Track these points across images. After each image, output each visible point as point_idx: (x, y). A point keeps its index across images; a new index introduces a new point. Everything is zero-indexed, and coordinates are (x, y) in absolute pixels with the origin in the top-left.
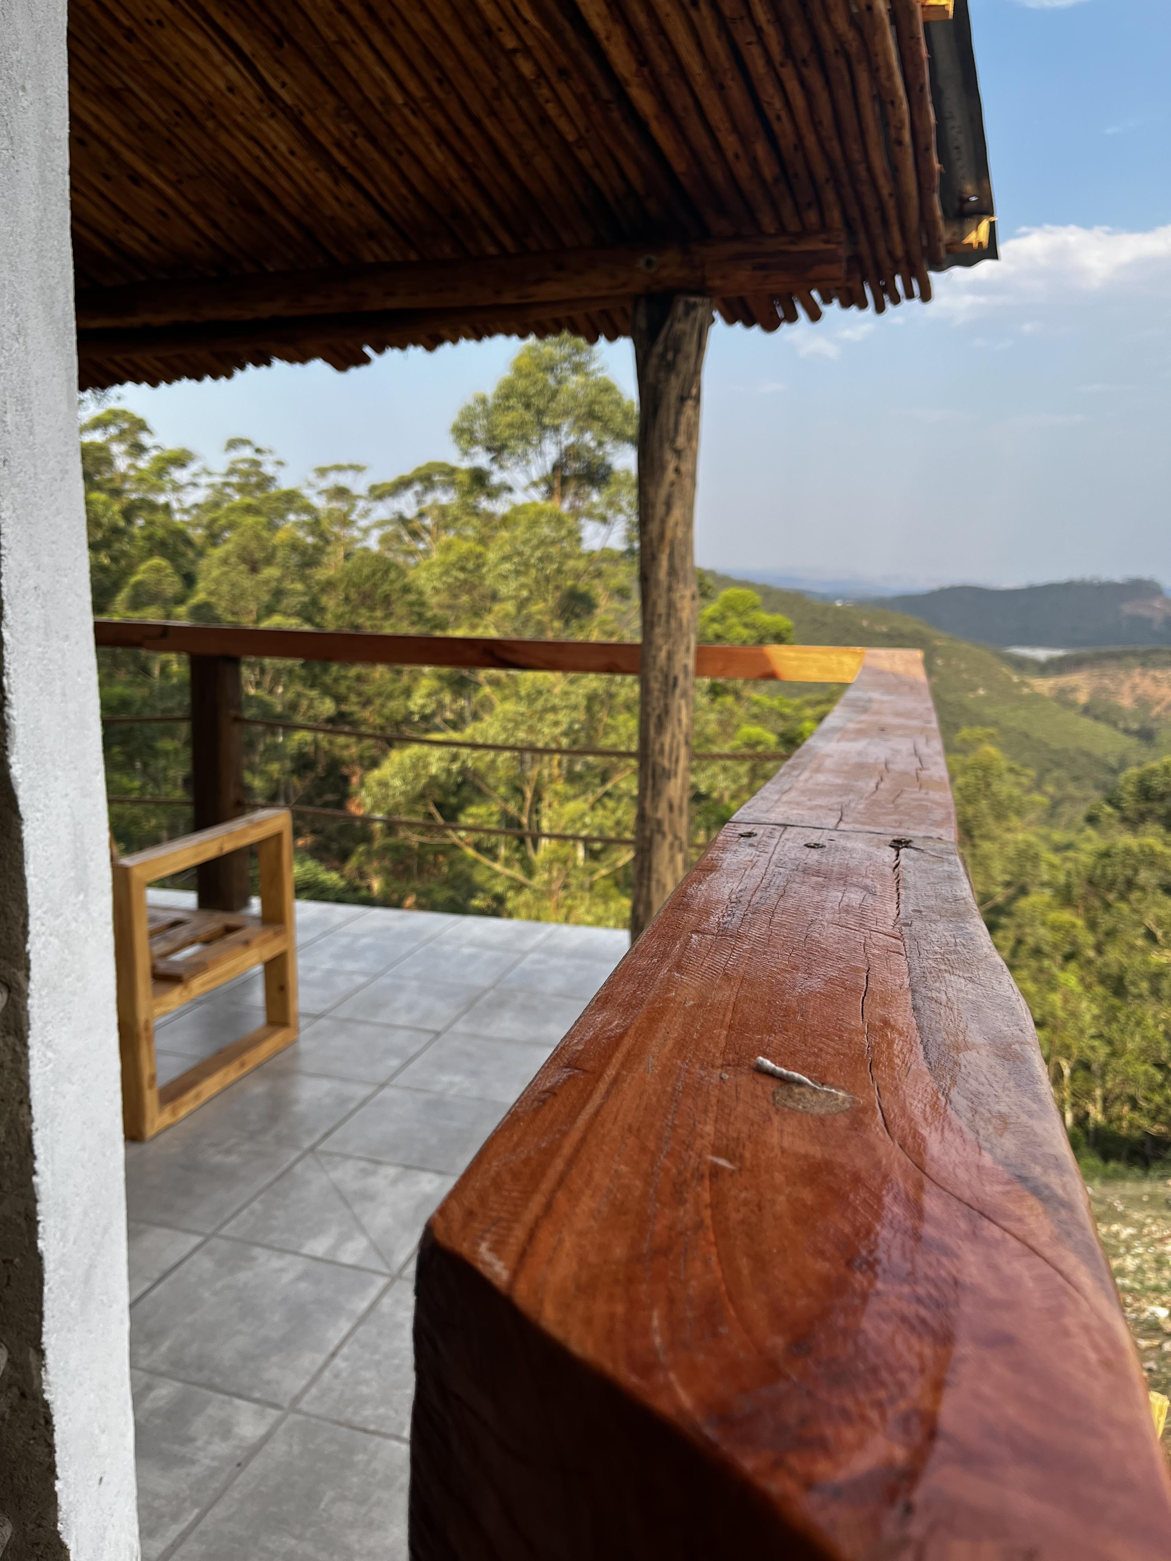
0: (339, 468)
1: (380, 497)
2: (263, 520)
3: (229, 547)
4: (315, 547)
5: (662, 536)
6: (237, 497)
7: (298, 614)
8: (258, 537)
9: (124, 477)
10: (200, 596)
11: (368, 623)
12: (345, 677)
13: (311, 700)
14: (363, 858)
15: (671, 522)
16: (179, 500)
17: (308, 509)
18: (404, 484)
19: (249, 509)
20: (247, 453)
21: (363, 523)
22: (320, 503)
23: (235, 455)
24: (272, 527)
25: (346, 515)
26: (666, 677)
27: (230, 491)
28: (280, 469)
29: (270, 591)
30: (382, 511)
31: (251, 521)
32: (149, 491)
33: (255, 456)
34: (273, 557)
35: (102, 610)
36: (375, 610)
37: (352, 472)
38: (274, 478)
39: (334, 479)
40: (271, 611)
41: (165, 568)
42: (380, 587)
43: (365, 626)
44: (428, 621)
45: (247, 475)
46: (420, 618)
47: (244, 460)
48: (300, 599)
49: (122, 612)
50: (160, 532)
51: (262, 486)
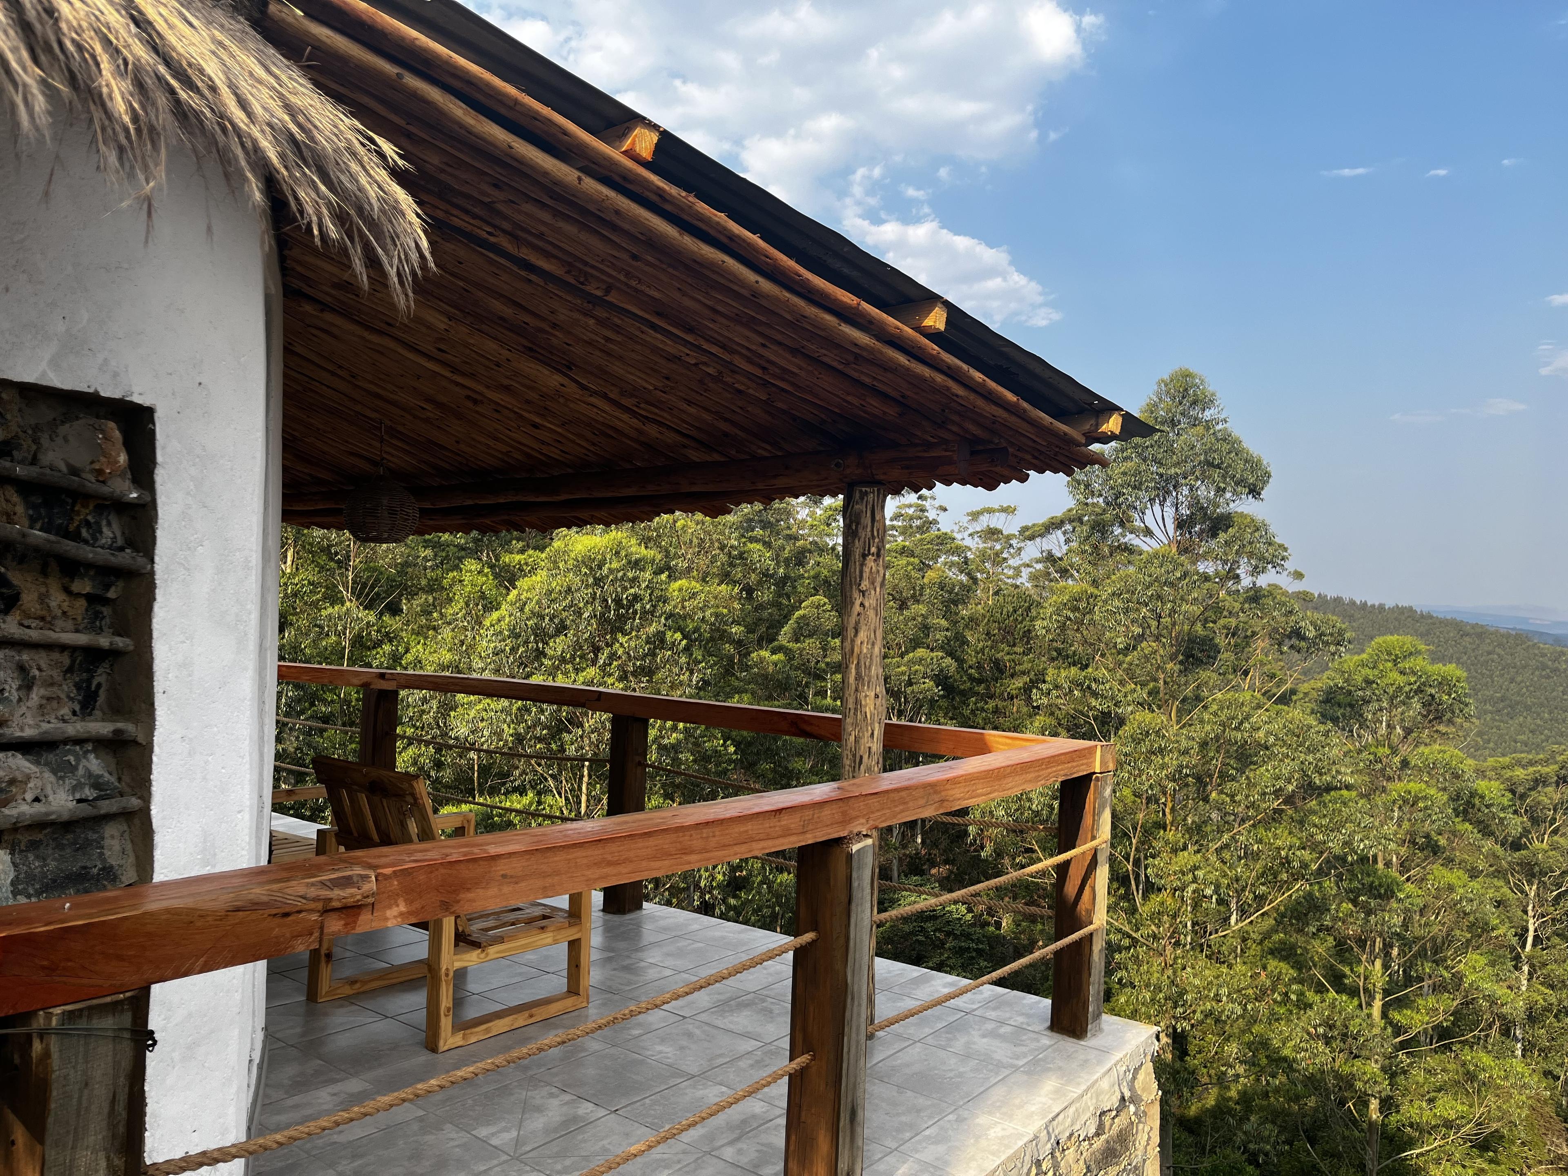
0: (990, 511)
1: (1031, 538)
2: (917, 561)
4: (962, 585)
5: (852, 651)
6: (899, 539)
7: (942, 648)
8: (908, 577)
9: (802, 524)
11: (1007, 658)
12: (983, 710)
15: (858, 641)
17: (958, 550)
18: (1055, 525)
19: (906, 551)
20: (914, 498)
21: (1013, 562)
22: (974, 544)
23: (902, 500)
24: (924, 567)
25: (998, 554)
26: (854, 756)
27: (895, 533)
28: (942, 514)
29: (916, 626)
30: (1032, 550)
31: (903, 561)
32: (821, 534)
33: (920, 502)
34: (921, 595)
35: (772, 639)
36: (1014, 645)
37: (1004, 515)
38: (935, 522)
39: (985, 521)
40: (915, 644)
41: (825, 604)
42: (1021, 622)
43: (1003, 661)
44: (1067, 657)
45: (911, 519)
46: (1059, 654)
47: (910, 506)
48: (943, 633)
49: (784, 643)
50: (825, 572)
51: (923, 529)
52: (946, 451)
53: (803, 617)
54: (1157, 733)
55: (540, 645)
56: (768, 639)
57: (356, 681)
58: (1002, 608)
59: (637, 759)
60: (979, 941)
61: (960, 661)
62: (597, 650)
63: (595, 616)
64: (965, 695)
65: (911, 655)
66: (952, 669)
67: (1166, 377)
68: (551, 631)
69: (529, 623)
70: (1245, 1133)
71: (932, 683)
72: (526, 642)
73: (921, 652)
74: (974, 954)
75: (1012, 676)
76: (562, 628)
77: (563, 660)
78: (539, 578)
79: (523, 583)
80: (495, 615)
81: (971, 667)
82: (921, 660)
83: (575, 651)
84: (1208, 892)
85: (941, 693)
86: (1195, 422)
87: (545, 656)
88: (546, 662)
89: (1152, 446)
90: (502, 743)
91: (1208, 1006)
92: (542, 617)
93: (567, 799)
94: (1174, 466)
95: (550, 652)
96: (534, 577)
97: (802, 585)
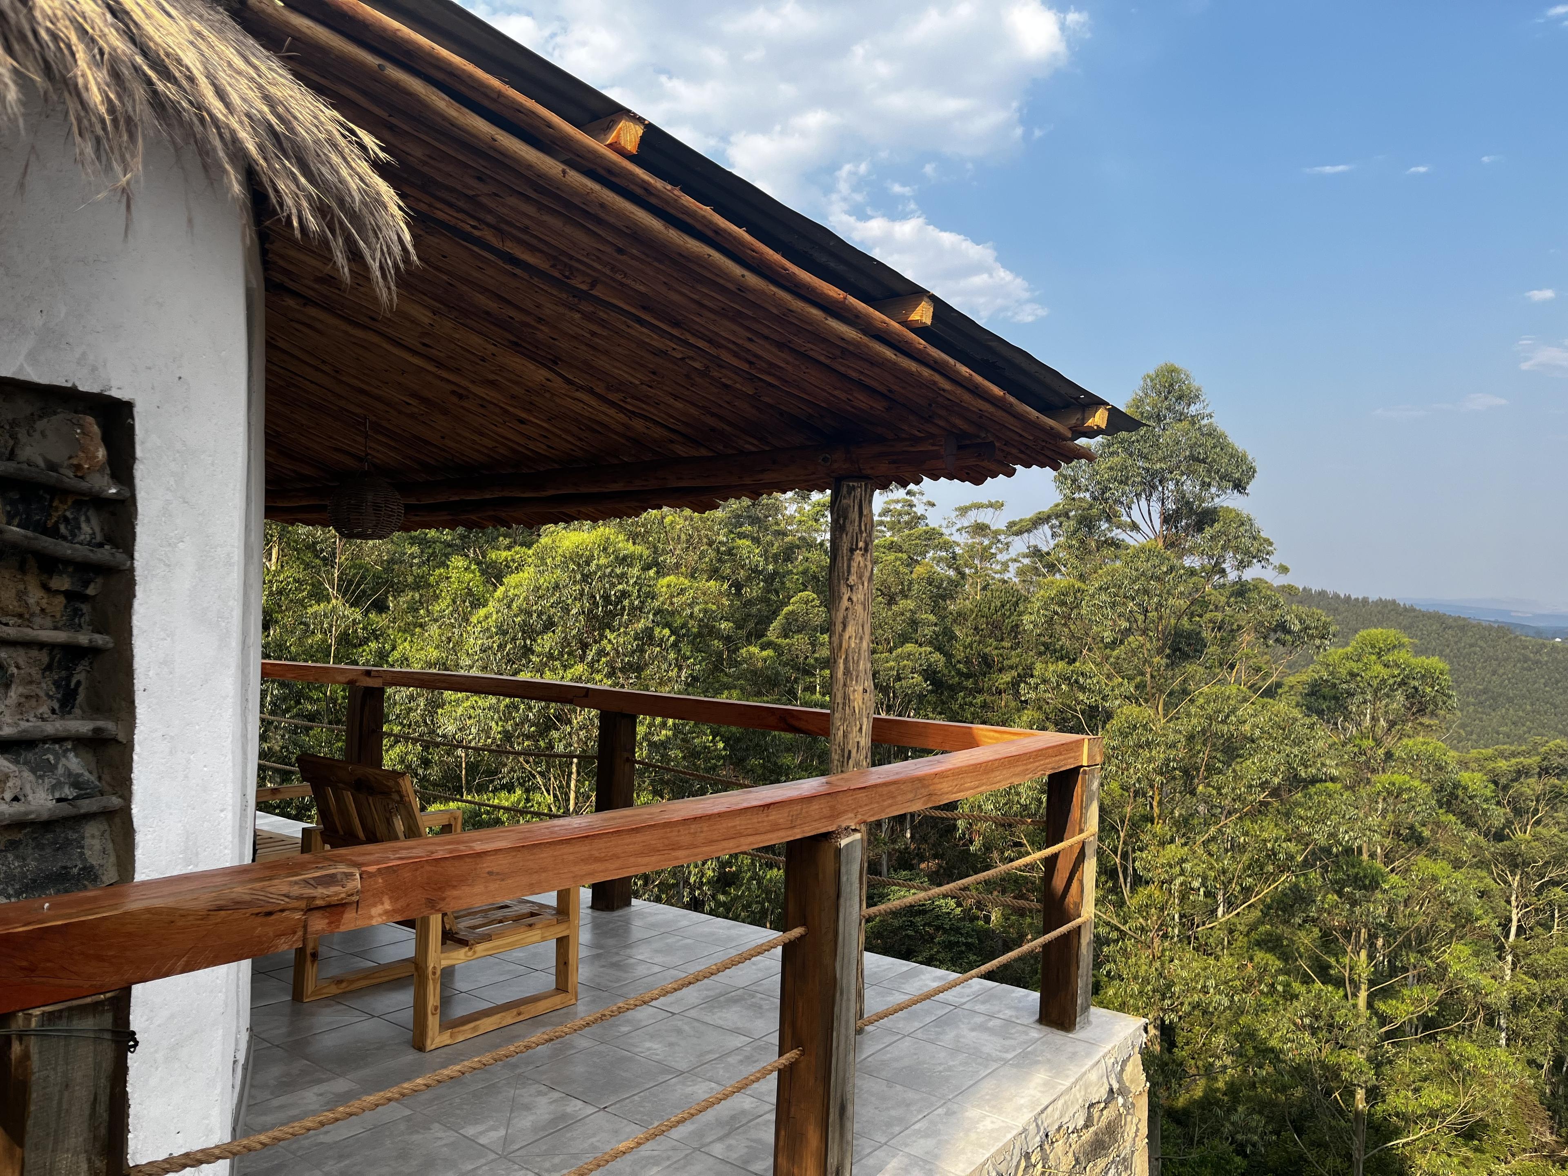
0: (978, 506)
1: (1019, 533)
2: (905, 556)
4: (950, 580)
5: (840, 646)
6: (887, 535)
7: (930, 643)
8: (897, 572)
9: (790, 520)
11: (995, 652)
12: (971, 704)
15: (846, 636)
17: (946, 546)
18: (1041, 520)
19: (894, 546)
20: (901, 494)
21: (1001, 557)
22: (962, 539)
23: (888, 496)
24: (912, 562)
25: (986, 549)
27: (883, 528)
28: (930, 508)
29: (904, 621)
30: (1019, 545)
31: (891, 557)
32: (809, 530)
33: (908, 497)
34: (909, 590)
35: (761, 635)
36: (1002, 640)
37: (991, 510)
38: (923, 517)
39: (974, 517)
40: (904, 639)
41: (813, 600)
42: (1009, 617)
43: (991, 656)
44: (1055, 651)
45: (900, 514)
46: (1047, 648)
47: (898, 502)
48: (931, 629)
49: (773, 638)
50: (814, 568)
51: (911, 525)
52: (933, 445)
53: (792, 612)
54: (1145, 727)
55: (528, 642)
56: (757, 635)
57: (343, 679)
58: (990, 603)
59: (626, 755)
60: (968, 935)
61: (948, 656)
62: (585, 646)
63: (584, 612)
64: (953, 689)
65: (900, 650)
66: (941, 664)
67: (1152, 373)
68: (539, 627)
69: (517, 620)
70: (1233, 1124)
71: (920, 678)
72: (514, 639)
73: (909, 647)
74: (963, 948)
75: (1000, 670)
76: (550, 625)
77: (551, 657)
78: (526, 575)
79: (510, 580)
80: (483, 612)
81: (959, 662)
82: (909, 655)
83: (563, 648)
84: (1196, 884)
85: (930, 688)
86: (1181, 418)
87: (533, 652)
88: (534, 659)
89: (1138, 441)
90: (490, 741)
91: (1196, 998)
92: (529, 614)
93: (555, 796)
94: (1160, 460)
95: (538, 649)
96: (521, 574)
97: (791, 581)
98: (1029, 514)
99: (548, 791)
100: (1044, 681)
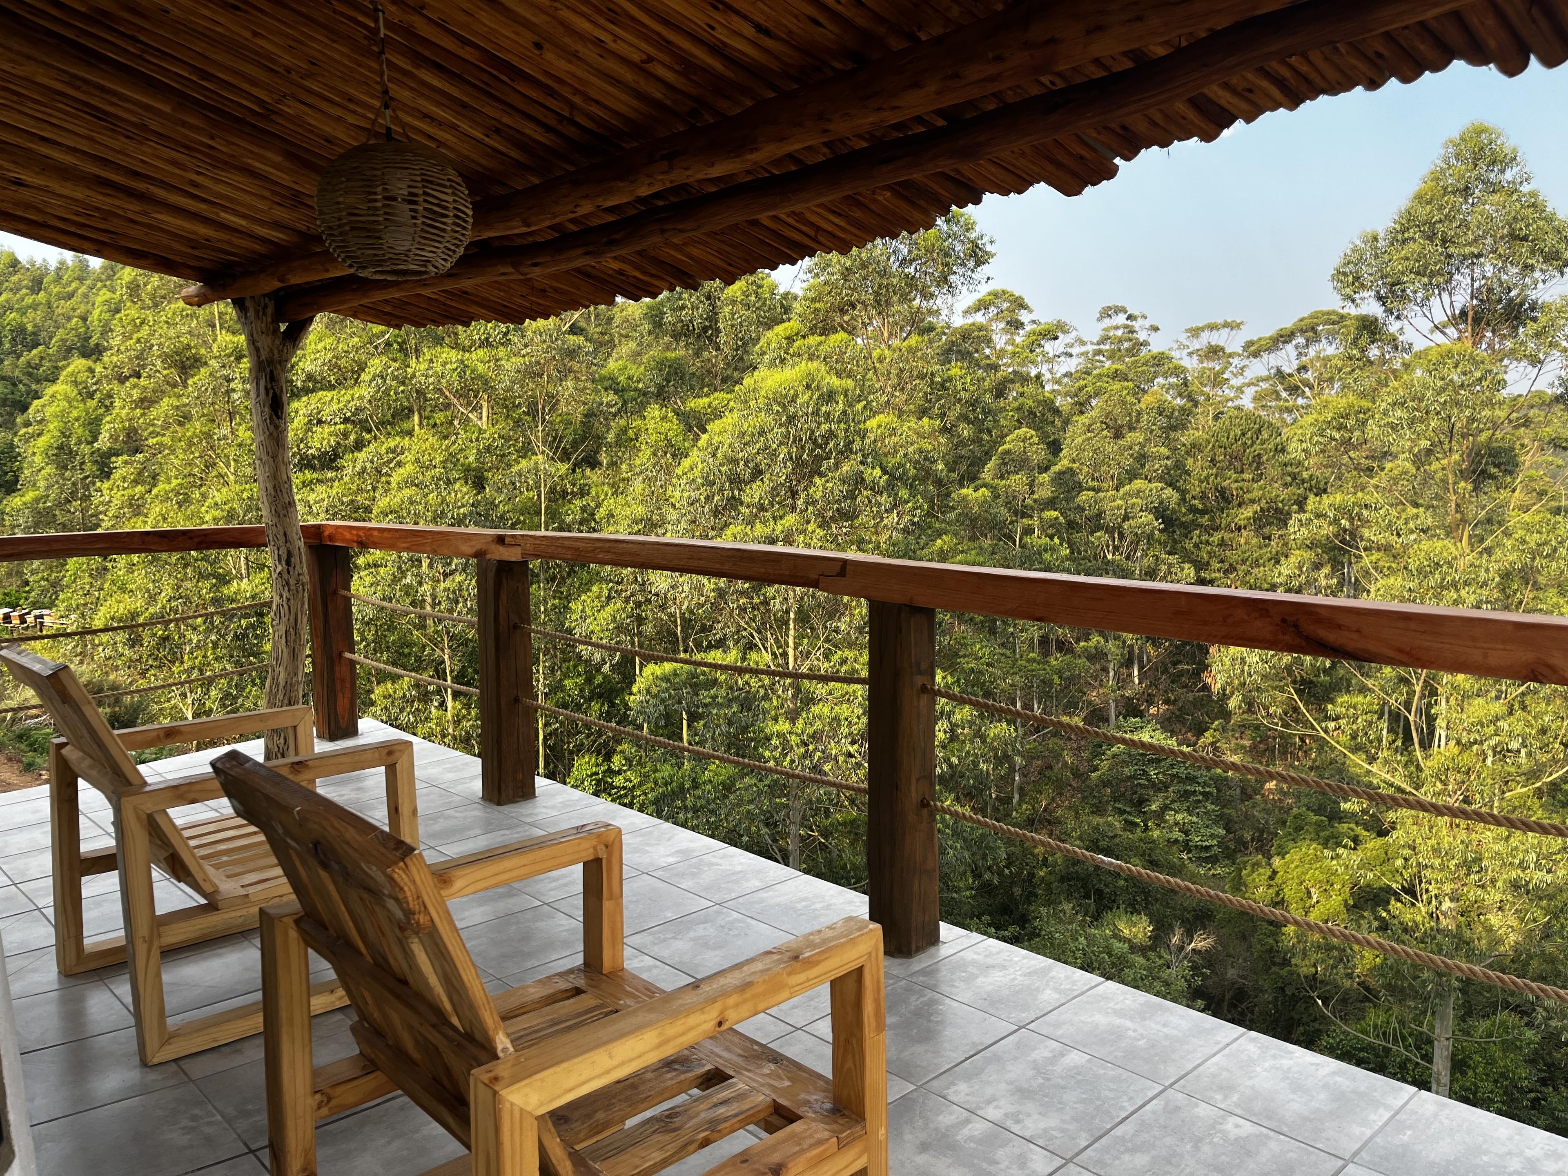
0: (1213, 327)
1: (1256, 354)
2: (1130, 385)
3: (1094, 413)
4: (1182, 409)
6: (1108, 364)
7: (1161, 479)
8: (1124, 403)
9: (1001, 354)
10: (1064, 463)
11: (1234, 485)
12: (1208, 543)
13: (1170, 566)
14: (1217, 734)
16: (1051, 371)
17: (1177, 371)
18: (1284, 337)
19: (1116, 375)
20: (1121, 319)
21: (1235, 382)
22: (1191, 364)
23: (1107, 322)
24: (1139, 392)
25: (1218, 374)
27: (1101, 358)
28: (1153, 334)
29: (1132, 455)
30: (1258, 368)
31: (1117, 386)
32: (1023, 364)
33: (1129, 323)
34: (1138, 421)
35: (973, 478)
36: (1242, 472)
37: (1227, 330)
38: (1145, 344)
39: (1208, 338)
40: (1132, 475)
41: (1032, 437)
42: (1252, 445)
43: (1230, 489)
44: (1303, 481)
45: (1120, 341)
46: (1294, 479)
47: (1117, 328)
48: (1162, 463)
49: (989, 480)
50: (1030, 402)
51: (1130, 352)
53: (1008, 452)
54: (1451, 563)
55: (736, 493)
56: (971, 477)
57: (467, 549)
58: (1228, 432)
59: (919, 680)
60: (1205, 784)
61: (1183, 492)
62: (794, 494)
63: (791, 458)
64: (1187, 529)
65: (1127, 487)
66: (1174, 501)
67: (1455, 135)
68: (747, 477)
69: (723, 469)
70: (1545, 1009)
71: (1151, 517)
72: (721, 490)
73: (1138, 484)
74: (1201, 798)
75: (1240, 505)
76: (757, 473)
77: (762, 508)
78: (730, 420)
79: (714, 427)
80: (686, 463)
81: (1194, 497)
82: (1139, 492)
83: (773, 497)
84: (1514, 745)
85: (1162, 526)
86: (1494, 188)
87: (742, 503)
88: (743, 510)
89: (1441, 221)
90: (703, 599)
91: (1514, 875)
92: (736, 462)
93: (774, 654)
94: (1469, 244)
95: (746, 499)
96: (724, 419)
97: (1005, 418)
98: (1270, 331)
99: (765, 648)
100: (1318, 516)
